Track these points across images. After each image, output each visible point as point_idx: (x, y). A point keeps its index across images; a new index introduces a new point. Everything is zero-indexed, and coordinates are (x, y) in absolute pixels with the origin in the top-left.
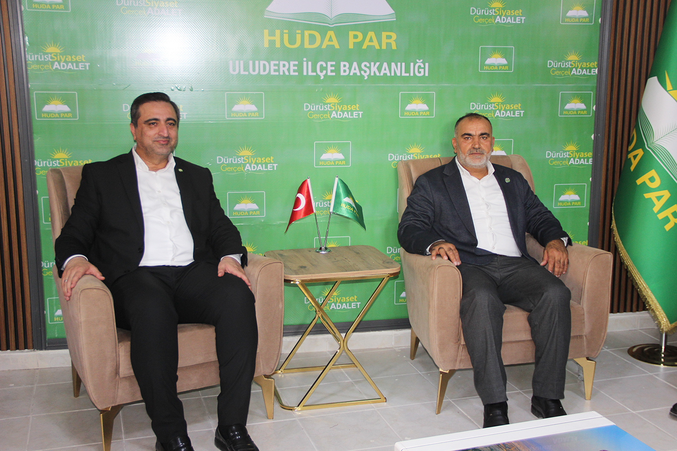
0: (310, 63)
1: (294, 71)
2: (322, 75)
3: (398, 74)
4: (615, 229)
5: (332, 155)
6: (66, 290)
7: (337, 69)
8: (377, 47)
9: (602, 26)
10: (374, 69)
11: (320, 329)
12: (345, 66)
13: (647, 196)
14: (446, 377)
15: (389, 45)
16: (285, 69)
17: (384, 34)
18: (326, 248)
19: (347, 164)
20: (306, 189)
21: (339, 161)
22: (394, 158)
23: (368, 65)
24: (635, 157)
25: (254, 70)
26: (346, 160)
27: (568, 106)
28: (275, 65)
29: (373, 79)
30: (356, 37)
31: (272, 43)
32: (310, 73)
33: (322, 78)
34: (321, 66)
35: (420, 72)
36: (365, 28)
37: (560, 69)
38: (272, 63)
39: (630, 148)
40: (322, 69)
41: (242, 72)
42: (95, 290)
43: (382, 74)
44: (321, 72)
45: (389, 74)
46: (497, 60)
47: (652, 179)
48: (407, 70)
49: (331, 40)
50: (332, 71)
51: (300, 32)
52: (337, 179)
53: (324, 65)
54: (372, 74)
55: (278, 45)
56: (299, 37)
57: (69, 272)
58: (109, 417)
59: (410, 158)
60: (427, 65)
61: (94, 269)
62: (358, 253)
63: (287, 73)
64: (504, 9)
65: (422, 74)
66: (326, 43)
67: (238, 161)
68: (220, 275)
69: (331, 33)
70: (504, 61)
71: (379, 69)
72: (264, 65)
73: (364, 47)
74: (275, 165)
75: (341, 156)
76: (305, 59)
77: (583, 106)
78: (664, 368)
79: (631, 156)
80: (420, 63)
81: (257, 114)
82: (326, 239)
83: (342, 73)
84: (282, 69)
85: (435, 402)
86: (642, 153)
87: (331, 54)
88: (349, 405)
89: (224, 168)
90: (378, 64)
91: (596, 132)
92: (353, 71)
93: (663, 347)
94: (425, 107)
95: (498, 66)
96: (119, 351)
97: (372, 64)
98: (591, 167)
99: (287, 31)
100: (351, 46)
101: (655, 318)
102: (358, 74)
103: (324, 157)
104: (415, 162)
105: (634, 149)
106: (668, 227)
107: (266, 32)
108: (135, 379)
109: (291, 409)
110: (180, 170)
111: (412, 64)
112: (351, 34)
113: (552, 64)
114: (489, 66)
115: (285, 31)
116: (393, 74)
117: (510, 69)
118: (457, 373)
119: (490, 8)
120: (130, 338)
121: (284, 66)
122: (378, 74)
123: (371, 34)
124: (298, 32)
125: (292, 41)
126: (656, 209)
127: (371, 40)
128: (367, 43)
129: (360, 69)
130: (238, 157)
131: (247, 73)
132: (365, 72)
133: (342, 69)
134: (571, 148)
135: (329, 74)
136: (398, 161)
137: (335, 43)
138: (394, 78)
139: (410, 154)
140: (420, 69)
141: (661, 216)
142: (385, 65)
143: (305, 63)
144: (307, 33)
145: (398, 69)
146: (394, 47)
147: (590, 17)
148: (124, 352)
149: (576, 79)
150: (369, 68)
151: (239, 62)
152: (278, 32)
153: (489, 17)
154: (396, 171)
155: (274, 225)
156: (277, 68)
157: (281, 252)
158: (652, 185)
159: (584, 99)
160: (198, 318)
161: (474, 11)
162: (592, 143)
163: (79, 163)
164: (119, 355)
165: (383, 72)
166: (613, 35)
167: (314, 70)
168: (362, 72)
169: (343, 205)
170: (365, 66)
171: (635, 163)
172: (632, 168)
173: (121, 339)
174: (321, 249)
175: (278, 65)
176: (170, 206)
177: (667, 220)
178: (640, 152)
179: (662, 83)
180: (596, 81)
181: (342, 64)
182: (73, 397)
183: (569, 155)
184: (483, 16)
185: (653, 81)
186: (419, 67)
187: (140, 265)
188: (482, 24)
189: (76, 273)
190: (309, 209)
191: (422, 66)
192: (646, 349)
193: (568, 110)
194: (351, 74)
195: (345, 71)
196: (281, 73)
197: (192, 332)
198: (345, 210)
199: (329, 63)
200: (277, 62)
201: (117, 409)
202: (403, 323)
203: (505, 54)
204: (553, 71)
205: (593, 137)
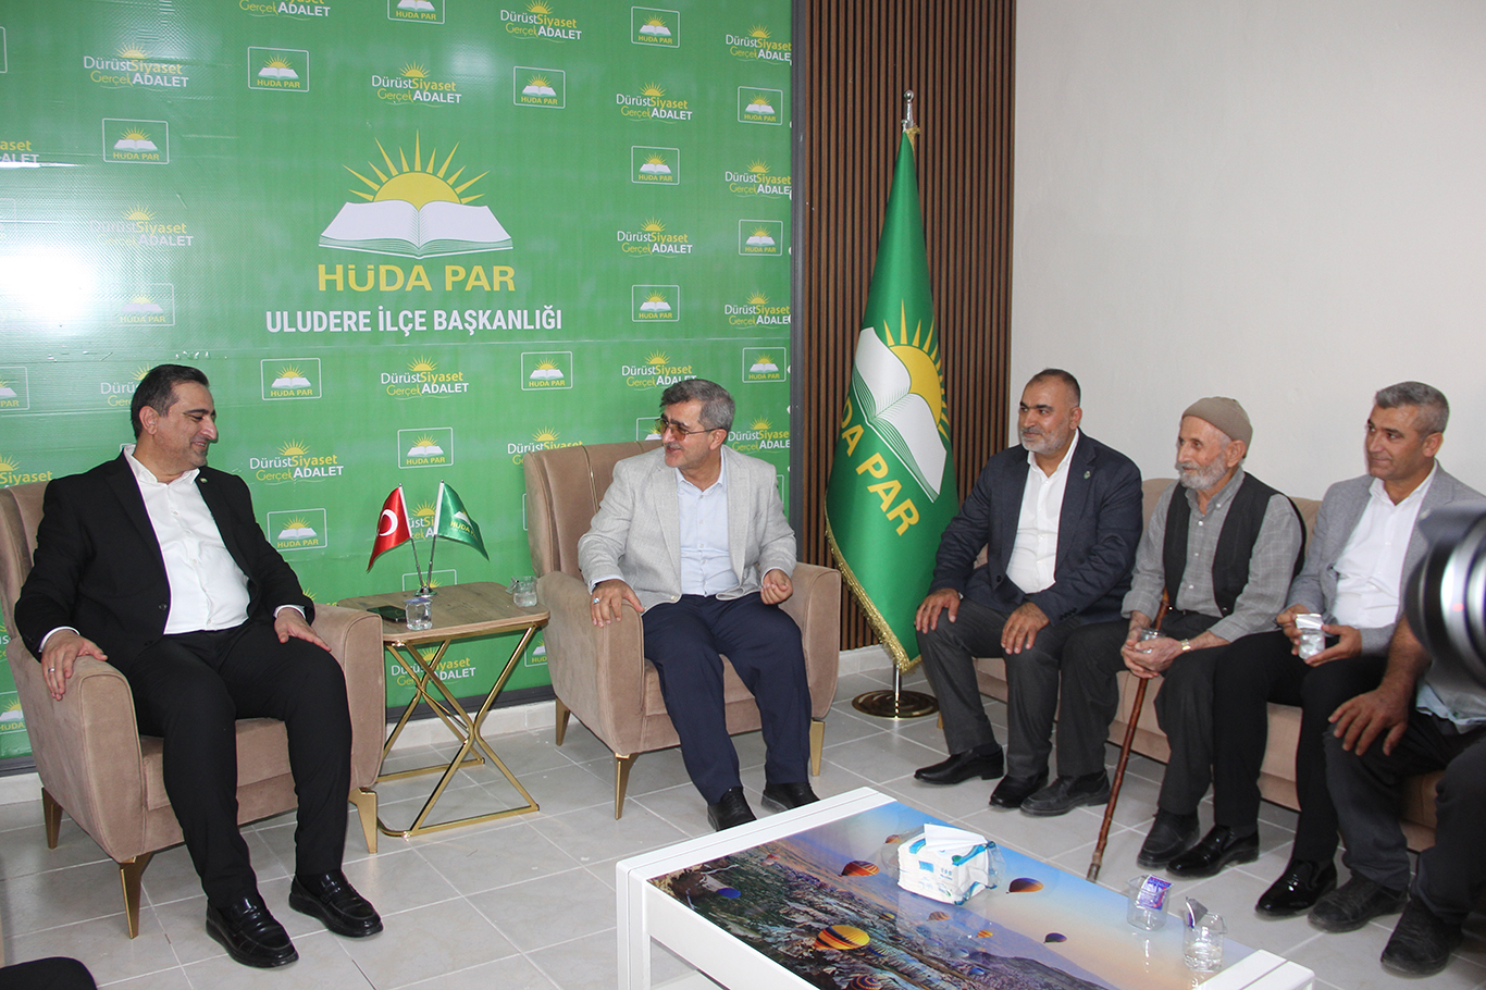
0: (388, 313)
1: (365, 325)
2: (407, 330)
3: (519, 327)
4: (831, 536)
5: (425, 449)
6: (55, 684)
7: (429, 321)
8: (487, 288)
9: (794, 257)
10: (483, 320)
11: (422, 712)
12: (440, 316)
13: (872, 489)
14: (626, 765)
15: (503, 284)
16: (352, 323)
17: (497, 269)
18: (430, 590)
19: (448, 460)
20: (397, 502)
21: (435, 457)
22: (517, 449)
23: (475, 314)
24: (852, 436)
25: (304, 326)
26: (446, 455)
27: (755, 368)
28: (336, 317)
29: (482, 334)
30: (455, 273)
31: (331, 284)
32: (389, 328)
33: (407, 334)
34: (406, 316)
35: (549, 324)
36: (468, 261)
37: (741, 316)
38: (332, 314)
39: (844, 425)
40: (407, 321)
41: (286, 329)
42: (104, 678)
43: (495, 327)
44: (406, 326)
45: (505, 327)
46: (655, 305)
47: (877, 466)
48: (532, 321)
49: (420, 279)
50: (421, 324)
51: (372, 267)
52: (442, 485)
53: (410, 316)
54: (481, 327)
55: (340, 287)
56: (371, 274)
57: (53, 655)
58: (133, 873)
59: (539, 448)
60: (559, 312)
61: (89, 645)
62: (479, 594)
63: (354, 329)
64: (663, 233)
65: (553, 326)
66: (412, 283)
67: (283, 464)
68: (283, 640)
69: (418, 269)
70: (666, 306)
71: (491, 319)
72: (320, 317)
73: (468, 288)
74: (340, 468)
75: (438, 450)
76: (381, 308)
77: (774, 368)
78: (900, 722)
79: (846, 435)
80: (549, 310)
81: (310, 392)
82: (430, 575)
83: (437, 327)
84: (346, 322)
85: (612, 803)
86: (862, 431)
87: (420, 299)
88: (485, 820)
89: (261, 475)
90: (488, 312)
91: (793, 403)
92: (452, 324)
93: (897, 694)
94: (558, 374)
95: (658, 313)
96: (145, 770)
97: (481, 312)
98: (788, 451)
99: (353, 267)
100: (449, 287)
101: (892, 654)
102: (461, 328)
103: (413, 452)
104: (549, 453)
105: (849, 426)
106: (901, 530)
107: (322, 268)
108: (171, 812)
109: (399, 834)
110: (203, 480)
111: (538, 312)
112: (449, 269)
113: (731, 310)
114: (646, 312)
115: (350, 267)
116: (510, 327)
117: (674, 317)
118: (640, 757)
119: (644, 233)
120: (161, 748)
121: (350, 318)
122: (489, 327)
123: (478, 269)
124: (369, 267)
125: (361, 281)
126: (884, 507)
127: (478, 279)
128: (471, 283)
129: (463, 321)
130: (283, 458)
131: (294, 330)
132: (471, 324)
133: (437, 320)
134: (762, 425)
135: (418, 328)
136: (523, 455)
137: (426, 284)
138: (513, 333)
139: (539, 443)
140: (550, 318)
141: (891, 516)
142: (499, 313)
143: (381, 313)
144: (383, 269)
145: (518, 319)
146: (511, 288)
147: (777, 245)
148: (152, 772)
149: (762, 330)
150: (476, 318)
151: (282, 314)
152: (339, 268)
153: (644, 244)
154: (522, 469)
155: (342, 559)
156: (339, 321)
157: (362, 600)
158: (878, 474)
159: (775, 358)
160: (261, 710)
161: (624, 236)
162: (788, 417)
163: (32, 479)
164: (145, 775)
165: (496, 324)
166: (807, 271)
167: (395, 323)
168: (466, 325)
169: (454, 524)
170: (470, 315)
171: (852, 445)
172: (850, 452)
173: (146, 751)
174: (422, 591)
175: (341, 317)
176: (197, 534)
177: (899, 521)
178: (858, 429)
179: (881, 335)
180: (789, 332)
181: (436, 313)
182: (47, 848)
183: (759, 436)
184: (635, 243)
185: (869, 334)
186: (549, 316)
187: (165, 633)
188: (634, 254)
189: (66, 654)
190: (403, 533)
191: (553, 315)
192: (875, 698)
193: (755, 374)
194: (450, 328)
195: (440, 324)
196: (346, 329)
197: (253, 732)
198: (456, 531)
199: (417, 313)
200: (340, 313)
201: (145, 860)
202: (545, 693)
203: (668, 296)
204: (733, 320)
205: (789, 409)
